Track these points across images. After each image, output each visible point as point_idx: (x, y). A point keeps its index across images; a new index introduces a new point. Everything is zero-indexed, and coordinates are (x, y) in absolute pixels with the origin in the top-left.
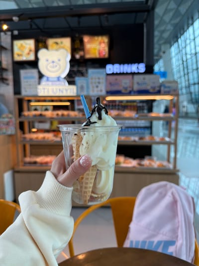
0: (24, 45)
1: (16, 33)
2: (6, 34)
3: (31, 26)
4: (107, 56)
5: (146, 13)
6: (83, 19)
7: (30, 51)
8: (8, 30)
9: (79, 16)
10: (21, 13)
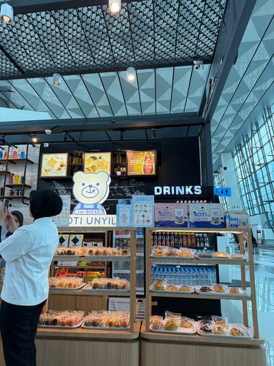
0: (55, 158)
1: (47, 145)
2: (34, 146)
3: (65, 138)
4: (154, 173)
5: (200, 126)
6: (126, 132)
7: (62, 166)
8: (38, 143)
9: (123, 130)
10: (55, 125)
